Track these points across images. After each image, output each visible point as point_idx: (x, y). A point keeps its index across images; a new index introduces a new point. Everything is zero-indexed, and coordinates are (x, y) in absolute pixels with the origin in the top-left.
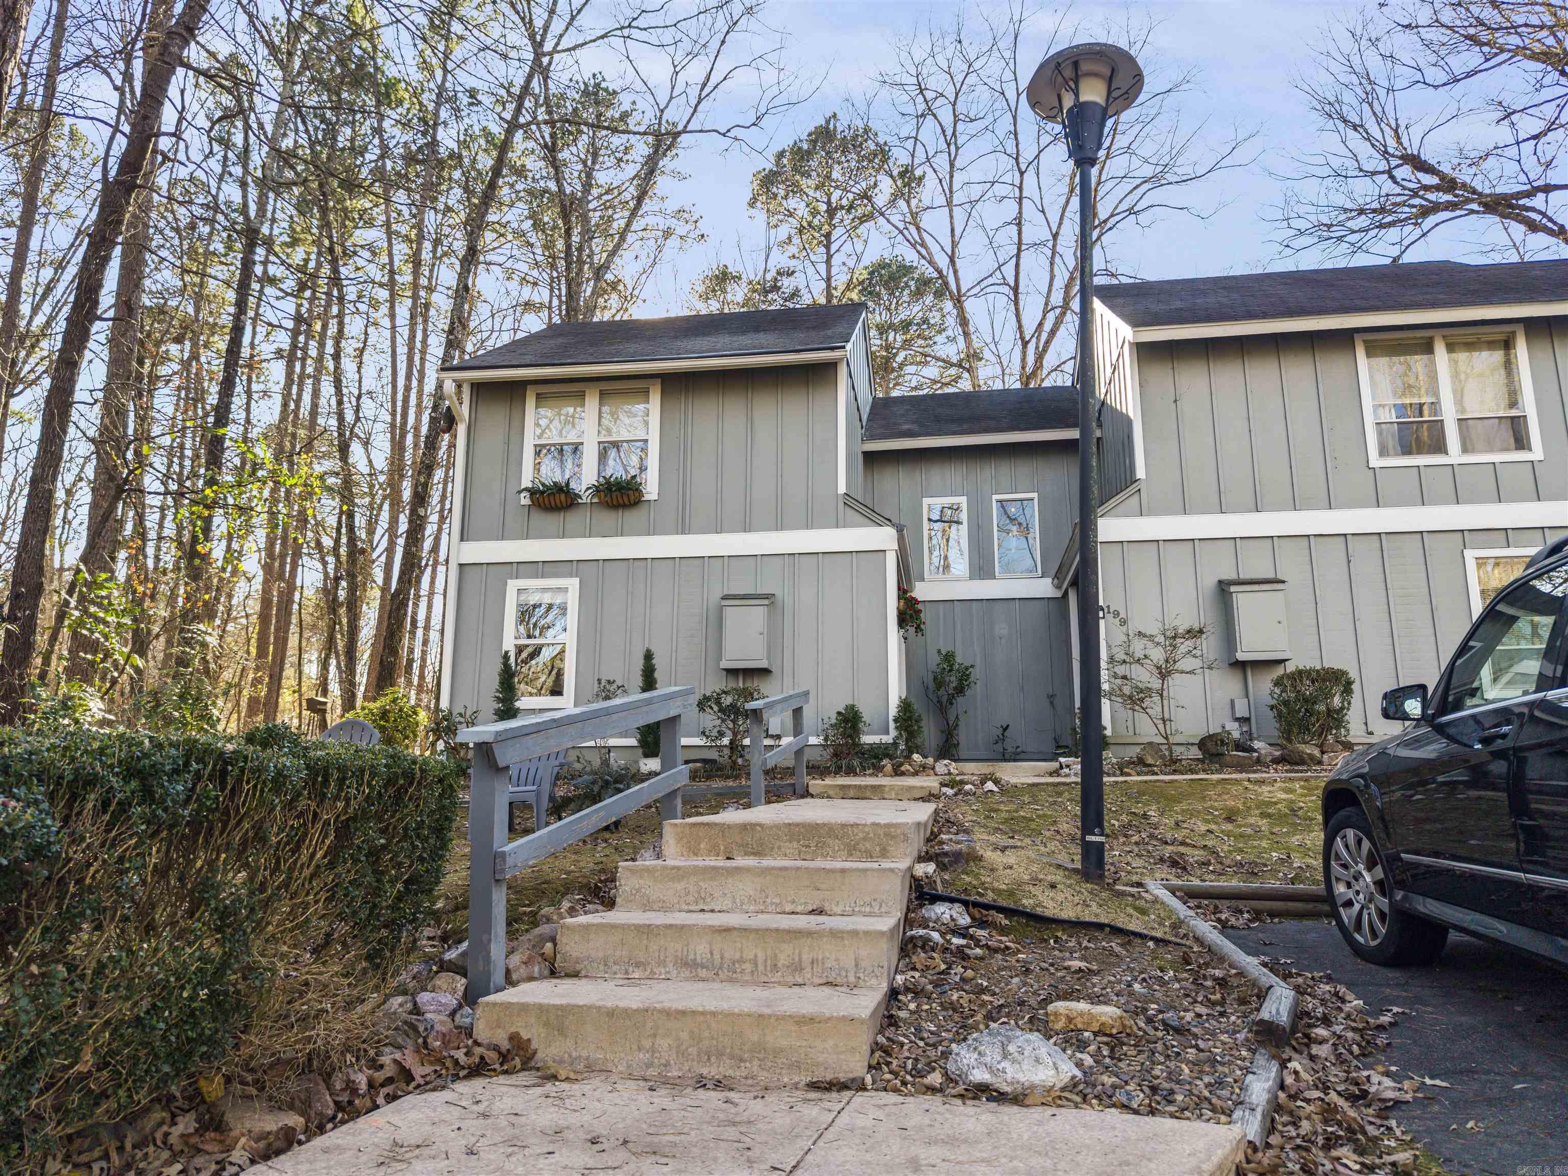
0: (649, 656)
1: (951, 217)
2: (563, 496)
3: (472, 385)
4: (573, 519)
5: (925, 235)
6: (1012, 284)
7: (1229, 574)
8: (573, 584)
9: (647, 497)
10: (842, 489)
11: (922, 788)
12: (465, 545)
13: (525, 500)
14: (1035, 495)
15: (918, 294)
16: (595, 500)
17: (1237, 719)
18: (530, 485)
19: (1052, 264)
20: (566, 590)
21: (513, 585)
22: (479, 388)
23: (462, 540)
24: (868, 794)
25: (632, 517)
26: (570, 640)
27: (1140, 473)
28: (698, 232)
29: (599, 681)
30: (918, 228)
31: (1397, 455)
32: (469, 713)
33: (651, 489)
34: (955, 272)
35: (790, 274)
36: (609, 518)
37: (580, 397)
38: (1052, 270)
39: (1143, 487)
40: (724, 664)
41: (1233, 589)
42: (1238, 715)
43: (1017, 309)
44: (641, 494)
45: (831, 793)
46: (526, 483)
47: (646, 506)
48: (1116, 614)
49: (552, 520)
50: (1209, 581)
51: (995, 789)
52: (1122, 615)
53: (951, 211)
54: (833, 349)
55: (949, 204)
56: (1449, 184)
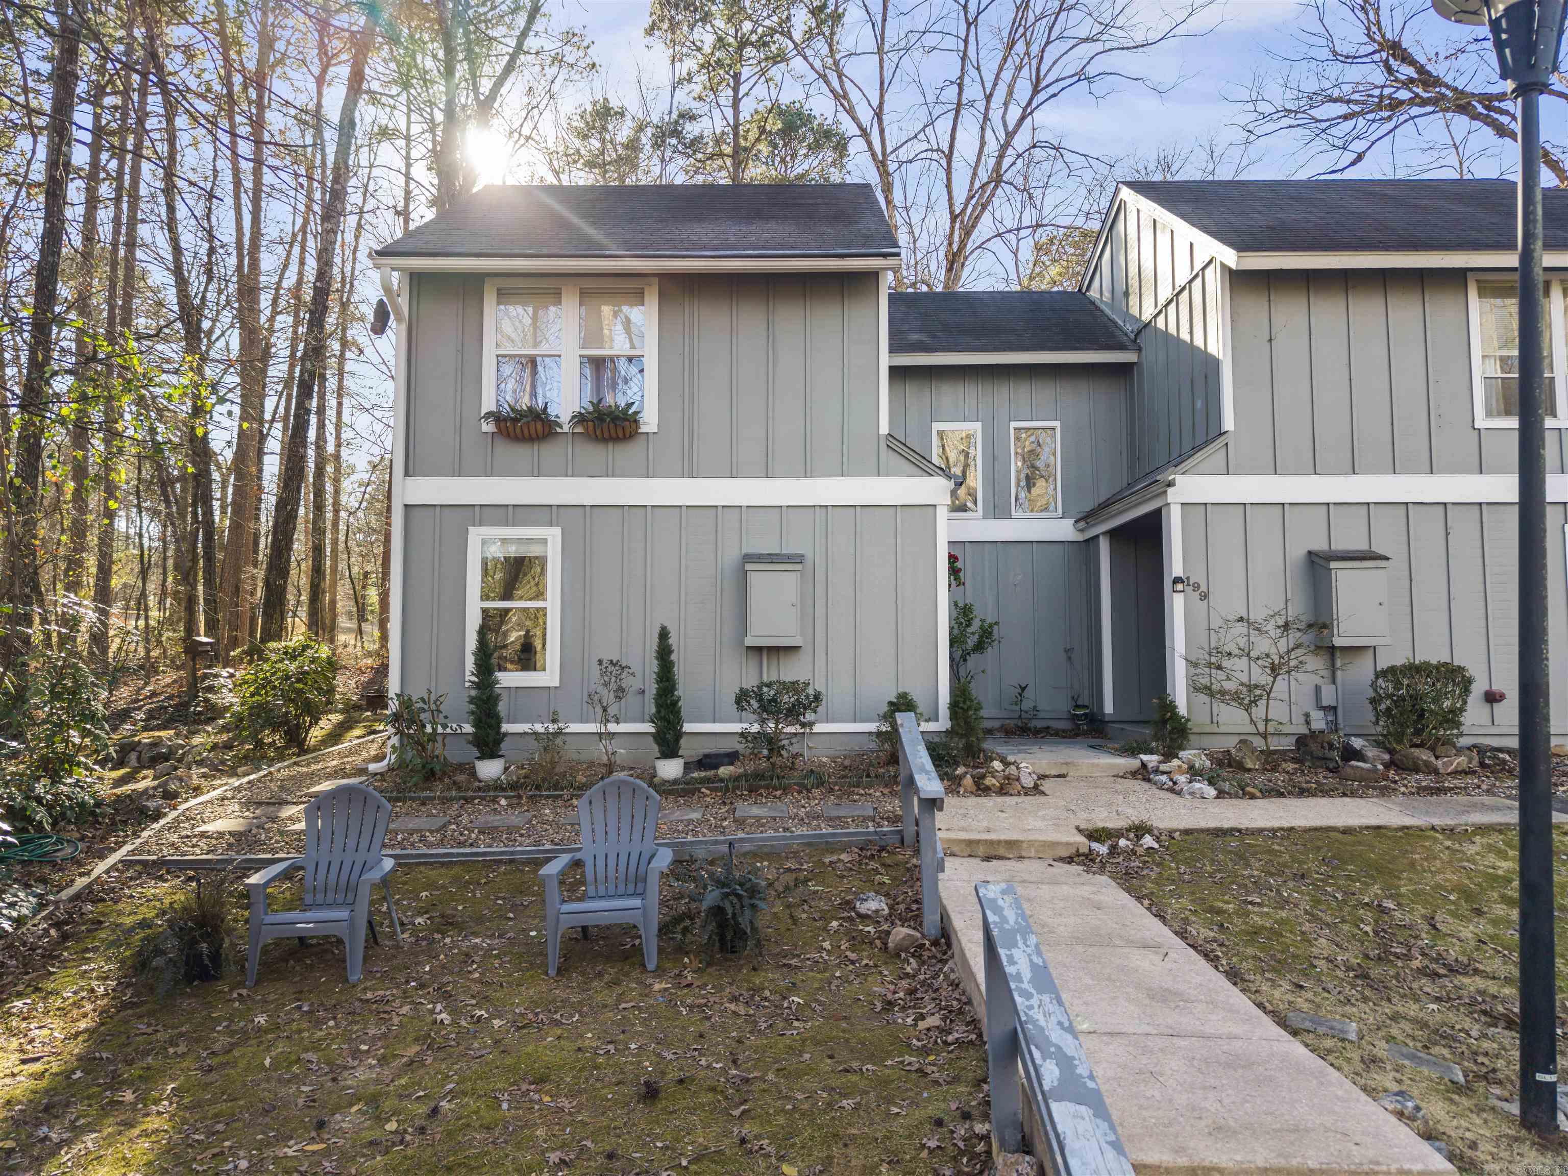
0: (664, 635)
1: (881, 67)
2: (539, 426)
3: (411, 274)
4: (549, 451)
5: (848, 85)
6: (946, 150)
7: (1320, 545)
8: (553, 535)
9: (643, 429)
10: (884, 429)
11: (1068, 844)
12: (410, 480)
13: (488, 427)
14: (1057, 424)
15: (815, 147)
16: (578, 430)
17: (1324, 708)
18: (493, 408)
19: (983, 129)
20: (544, 541)
21: (476, 535)
22: (417, 280)
23: (407, 474)
24: (1002, 851)
25: (624, 453)
26: (552, 603)
27: (1228, 423)
28: (588, 60)
29: (600, 662)
30: (840, 76)
31: (1499, 414)
32: (433, 697)
33: (650, 421)
34: (882, 131)
35: (693, 118)
36: (596, 453)
37: (556, 296)
38: (983, 137)
39: (1230, 439)
40: (749, 641)
41: (1333, 565)
42: (1325, 704)
43: (949, 179)
44: (638, 427)
45: (956, 849)
46: (488, 404)
47: (641, 441)
48: (1196, 587)
49: (522, 453)
50: (1298, 552)
51: (1156, 846)
52: (1203, 588)
53: (881, 60)
54: (885, 256)
55: (880, 51)
56: (1426, 79)
